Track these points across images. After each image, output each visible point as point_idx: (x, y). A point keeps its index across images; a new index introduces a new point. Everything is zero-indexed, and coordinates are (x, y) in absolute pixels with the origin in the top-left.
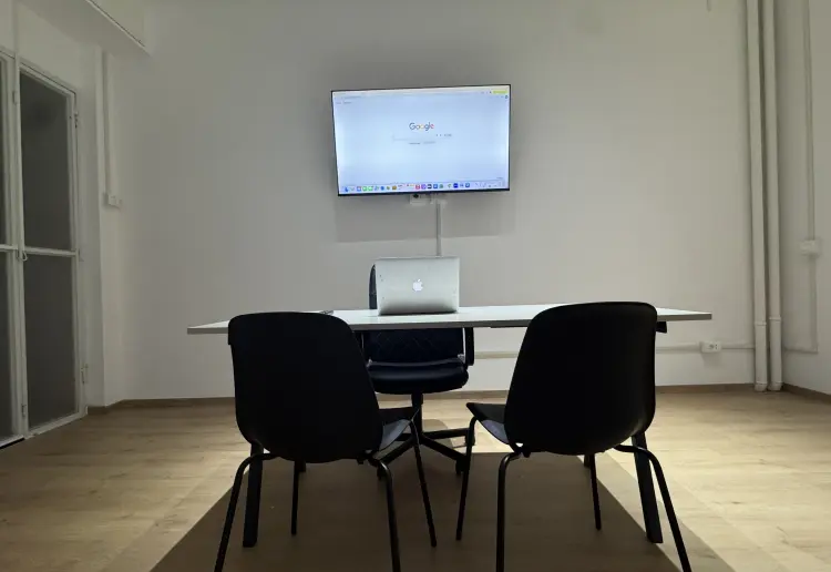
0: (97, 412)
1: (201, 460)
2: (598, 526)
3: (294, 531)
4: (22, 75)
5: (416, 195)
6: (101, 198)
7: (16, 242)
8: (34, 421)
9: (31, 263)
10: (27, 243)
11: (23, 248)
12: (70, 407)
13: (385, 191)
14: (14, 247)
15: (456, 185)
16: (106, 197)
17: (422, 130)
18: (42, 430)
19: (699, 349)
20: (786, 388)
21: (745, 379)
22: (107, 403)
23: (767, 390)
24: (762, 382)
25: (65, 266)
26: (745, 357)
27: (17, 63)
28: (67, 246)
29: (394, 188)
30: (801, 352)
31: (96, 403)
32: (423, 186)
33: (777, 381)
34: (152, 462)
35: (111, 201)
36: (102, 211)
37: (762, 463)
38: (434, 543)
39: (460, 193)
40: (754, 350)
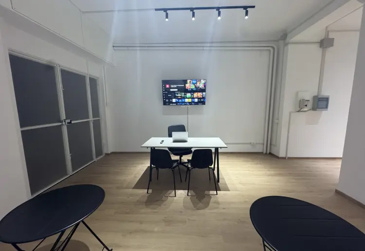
2: (210, 180)
3: (158, 179)
4: (89, 78)
9: (94, 122)
10: (93, 118)
16: (106, 103)
19: (250, 143)
21: (261, 151)
30: (275, 145)
31: (107, 152)
33: (268, 152)
40: (263, 144)
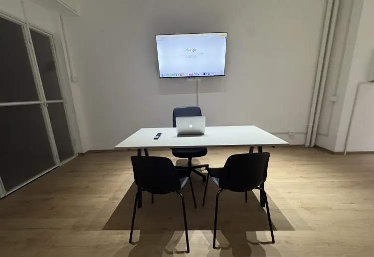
0: (81, 155)
1: (120, 175)
2: (246, 201)
3: (153, 202)
4: (30, 30)
5: (189, 77)
6: (70, 78)
7: (43, 100)
8: (61, 160)
9: (50, 106)
10: (47, 100)
11: (46, 102)
12: (72, 154)
13: (178, 76)
14: (43, 102)
15: (204, 74)
16: (71, 78)
17: (192, 52)
18: (65, 162)
19: (288, 133)
20: (316, 146)
21: (302, 143)
22: (84, 152)
23: (309, 147)
24: (308, 144)
25: (61, 105)
26: (303, 136)
27: (28, 26)
28: (61, 98)
29: (181, 75)
30: (323, 135)
31: (80, 152)
32: (192, 74)
33: (313, 144)
34: (103, 176)
35: (74, 79)
36: (71, 84)
37: (301, 177)
38: (196, 207)
39: (205, 77)
40: (307, 134)
